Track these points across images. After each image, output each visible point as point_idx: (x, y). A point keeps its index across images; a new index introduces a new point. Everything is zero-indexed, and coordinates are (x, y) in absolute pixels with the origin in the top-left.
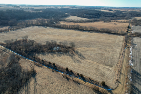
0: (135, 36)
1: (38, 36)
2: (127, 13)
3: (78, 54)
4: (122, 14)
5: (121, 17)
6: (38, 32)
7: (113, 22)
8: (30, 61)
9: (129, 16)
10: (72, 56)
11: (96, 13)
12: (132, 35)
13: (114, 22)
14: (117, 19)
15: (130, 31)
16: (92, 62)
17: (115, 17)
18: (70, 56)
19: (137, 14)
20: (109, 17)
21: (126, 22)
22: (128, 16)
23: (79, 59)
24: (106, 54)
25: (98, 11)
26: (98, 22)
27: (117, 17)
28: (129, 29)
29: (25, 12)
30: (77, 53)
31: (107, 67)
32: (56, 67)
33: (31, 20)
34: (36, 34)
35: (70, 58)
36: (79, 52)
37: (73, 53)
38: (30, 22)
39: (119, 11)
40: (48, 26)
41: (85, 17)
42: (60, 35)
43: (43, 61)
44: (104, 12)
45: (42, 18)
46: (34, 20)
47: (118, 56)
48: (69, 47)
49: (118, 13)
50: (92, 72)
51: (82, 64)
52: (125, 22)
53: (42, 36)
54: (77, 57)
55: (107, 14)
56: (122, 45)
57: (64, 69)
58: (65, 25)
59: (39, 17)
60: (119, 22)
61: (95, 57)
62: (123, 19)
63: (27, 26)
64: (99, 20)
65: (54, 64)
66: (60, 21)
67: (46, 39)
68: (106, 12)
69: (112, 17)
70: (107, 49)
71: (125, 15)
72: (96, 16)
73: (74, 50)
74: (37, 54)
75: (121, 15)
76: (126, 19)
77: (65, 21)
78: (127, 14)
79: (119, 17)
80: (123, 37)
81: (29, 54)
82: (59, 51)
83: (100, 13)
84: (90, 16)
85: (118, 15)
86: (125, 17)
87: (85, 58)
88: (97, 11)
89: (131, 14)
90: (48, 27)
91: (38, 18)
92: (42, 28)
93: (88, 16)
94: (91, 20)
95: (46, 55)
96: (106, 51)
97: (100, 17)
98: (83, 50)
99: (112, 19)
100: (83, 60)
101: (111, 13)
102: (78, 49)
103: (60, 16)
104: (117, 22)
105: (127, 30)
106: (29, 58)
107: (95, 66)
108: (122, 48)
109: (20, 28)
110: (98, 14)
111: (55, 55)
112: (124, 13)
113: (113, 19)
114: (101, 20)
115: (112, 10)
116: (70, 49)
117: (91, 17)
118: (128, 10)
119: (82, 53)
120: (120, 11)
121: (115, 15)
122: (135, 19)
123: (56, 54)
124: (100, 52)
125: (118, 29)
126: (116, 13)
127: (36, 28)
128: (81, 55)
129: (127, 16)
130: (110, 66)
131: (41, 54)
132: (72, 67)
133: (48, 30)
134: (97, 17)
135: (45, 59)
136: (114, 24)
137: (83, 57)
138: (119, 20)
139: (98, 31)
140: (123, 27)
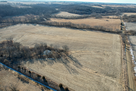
0: (130, 34)
1: (26, 36)
2: (116, 9)
3: (73, 60)
4: (112, 9)
5: (111, 13)
6: (26, 31)
7: (104, 18)
8: (14, 72)
9: (119, 12)
10: (65, 63)
11: (87, 9)
12: (127, 33)
13: (106, 18)
14: (107, 15)
15: (124, 28)
16: (90, 71)
17: (106, 13)
18: (64, 62)
19: (125, 10)
20: (100, 13)
21: (118, 18)
23: (75, 67)
24: (105, 59)
25: (89, 7)
26: (89, 18)
27: (108, 13)
28: (123, 26)
29: (13, 7)
30: (71, 58)
31: (110, 78)
32: (46, 81)
33: (19, 17)
34: (24, 33)
35: (64, 67)
36: (74, 57)
37: (66, 59)
38: (17, 19)
39: (109, 7)
40: (38, 23)
41: (76, 13)
42: (51, 35)
43: (30, 72)
44: (95, 8)
45: (31, 14)
46: (22, 17)
47: (119, 61)
48: (62, 51)
49: (108, 9)
50: (93, 87)
51: (79, 76)
52: (116, 19)
53: (30, 36)
54: (71, 64)
55: (98, 10)
56: (120, 47)
57: (57, 85)
58: (56, 23)
59: (28, 13)
61: (93, 64)
62: (114, 15)
63: (14, 23)
64: (90, 16)
65: (44, 78)
66: (51, 17)
67: (35, 40)
68: (96, 8)
69: (103, 12)
70: (105, 52)
71: (114, 11)
72: (87, 11)
73: (67, 55)
74: (23, 62)
75: (111, 11)
76: (117, 15)
77: (56, 17)
79: (110, 13)
80: (118, 36)
81: (12, 63)
82: (50, 56)
83: (91, 9)
84: (81, 12)
85: (108, 11)
86: (115, 13)
87: (82, 66)
88: (88, 7)
89: (120, 10)
90: (37, 25)
91: (27, 15)
92: (31, 26)
93: (80, 12)
94: (83, 16)
95: (33, 63)
96: (105, 54)
97: (91, 13)
98: (78, 54)
99: (103, 15)
100: (80, 68)
101: (102, 9)
102: (73, 52)
103: (51, 12)
104: (108, 18)
105: (121, 27)
106: (12, 68)
107: (96, 78)
108: (121, 51)
109: (5, 26)
110: (89, 10)
111: (46, 63)
112: (114, 9)
114: (93, 16)
115: (102, 6)
116: (63, 53)
117: (82, 13)
118: (116, 6)
119: (77, 58)
120: (110, 7)
121: (106, 11)
122: (125, 16)
123: (46, 61)
124: (98, 56)
125: (112, 26)
126: (106, 8)
127: (24, 26)
128: (76, 61)
129: (116, 12)
130: (113, 76)
131: (28, 62)
132: (67, 82)
133: (37, 28)
134: (88, 13)
135: (32, 69)
136: (107, 21)
137: (80, 64)
138: (110, 17)
139: (91, 29)
140: (116, 24)
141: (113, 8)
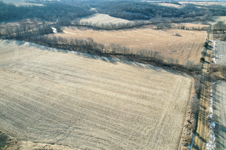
2: (206, 10)
4: (197, 10)
5: (193, 16)
7: (175, 28)
9: (209, 16)
11: (147, 10)
13: (179, 28)
14: (185, 22)
15: (209, 56)
17: (181, 19)
19: (223, 11)
20: (170, 16)
21: (203, 29)
22: (206, 15)
25: (151, 6)
26: (145, 28)
27: (187, 17)
28: (208, 51)
39: (192, 4)
41: (123, 18)
44: (163, 7)
49: (189, 9)
52: (199, 30)
55: (168, 12)
60: (187, 29)
62: (198, 20)
64: (148, 24)
68: (166, 7)
69: (176, 16)
71: (201, 12)
72: (146, 14)
75: (194, 13)
76: (204, 22)
78: (206, 12)
79: (190, 18)
83: (154, 10)
84: (134, 14)
85: (188, 13)
86: (201, 18)
88: (149, 6)
89: (213, 11)
93: (130, 14)
97: (152, 17)
99: (175, 22)
101: (176, 9)
104: (183, 28)
110: (151, 11)
112: (200, 9)
113: (178, 22)
115: (180, 3)
117: (134, 16)
118: (208, 3)
120: (194, 5)
121: (183, 14)
122: (220, 23)
125: (182, 49)
126: (185, 8)
129: (204, 16)
134: (146, 16)
136: (177, 35)
138: (188, 25)
140: (193, 45)
141: (199, 7)
